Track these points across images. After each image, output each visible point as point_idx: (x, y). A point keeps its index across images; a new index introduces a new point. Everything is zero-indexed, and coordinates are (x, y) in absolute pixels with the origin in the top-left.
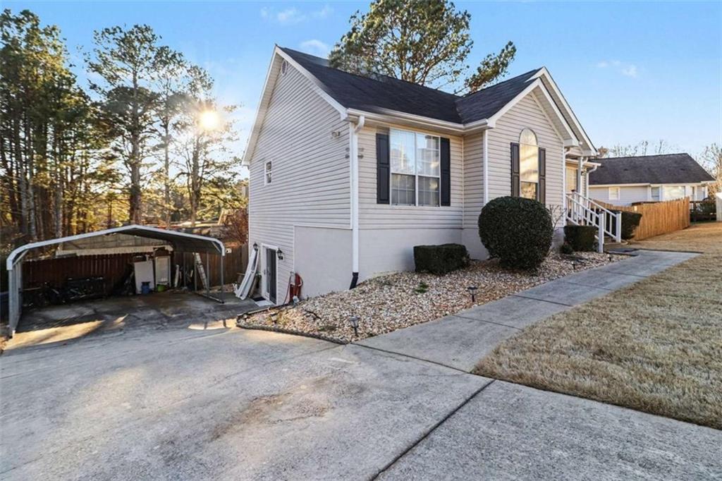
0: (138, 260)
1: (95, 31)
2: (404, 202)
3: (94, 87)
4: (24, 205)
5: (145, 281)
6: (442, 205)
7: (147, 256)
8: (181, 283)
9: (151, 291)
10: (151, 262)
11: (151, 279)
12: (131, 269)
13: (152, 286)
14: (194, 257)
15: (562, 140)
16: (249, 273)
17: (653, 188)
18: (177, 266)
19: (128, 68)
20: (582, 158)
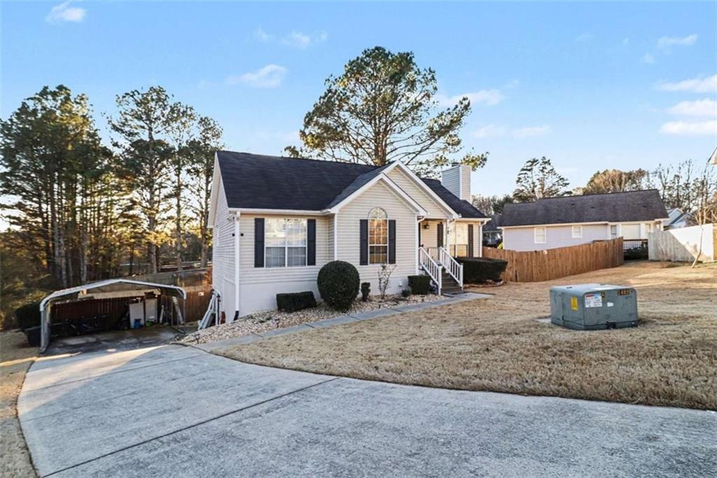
0: (134, 302)
1: (117, 96)
2: (276, 265)
3: (116, 145)
4: (57, 253)
5: (137, 318)
6: (308, 265)
7: (139, 299)
8: (164, 320)
9: (141, 326)
10: (142, 303)
11: (142, 317)
12: (127, 309)
13: (142, 322)
14: (172, 300)
15: (415, 212)
16: (207, 312)
17: (612, 226)
18: (163, 306)
19: (146, 126)
20: (448, 221)
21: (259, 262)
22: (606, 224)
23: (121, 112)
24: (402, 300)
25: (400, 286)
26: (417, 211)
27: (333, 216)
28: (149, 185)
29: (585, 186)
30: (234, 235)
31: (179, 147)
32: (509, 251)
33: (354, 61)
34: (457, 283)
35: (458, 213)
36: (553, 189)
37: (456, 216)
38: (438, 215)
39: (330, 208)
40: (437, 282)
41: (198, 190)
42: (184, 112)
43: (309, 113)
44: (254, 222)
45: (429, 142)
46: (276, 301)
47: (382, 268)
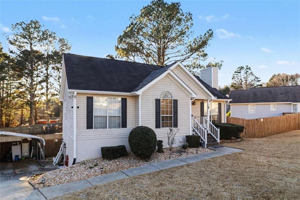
0: (14, 145)
1: (12, 24)
3: (11, 52)
5: (16, 155)
6: (122, 128)
7: (18, 143)
8: (33, 156)
9: (19, 160)
10: (20, 145)
11: (20, 154)
12: (11, 149)
13: (20, 157)
14: (37, 144)
15: (189, 94)
16: (59, 153)
17: (293, 105)
18: (33, 147)
19: (28, 42)
20: (208, 100)
21: (90, 126)
22: (290, 104)
23: (14, 34)
24: (182, 152)
25: (180, 142)
26: (191, 94)
27: (138, 96)
28: (30, 75)
29: (268, 82)
30: (72, 107)
31: (47, 54)
32: (242, 119)
33: (146, 7)
34: (216, 140)
35: (215, 96)
36: (252, 83)
37: (213, 98)
38: (203, 97)
39: (137, 91)
40: (204, 140)
41: (59, 79)
42: (50, 35)
43: (121, 36)
44: (86, 99)
45: (189, 54)
46: (101, 152)
47: (169, 130)
